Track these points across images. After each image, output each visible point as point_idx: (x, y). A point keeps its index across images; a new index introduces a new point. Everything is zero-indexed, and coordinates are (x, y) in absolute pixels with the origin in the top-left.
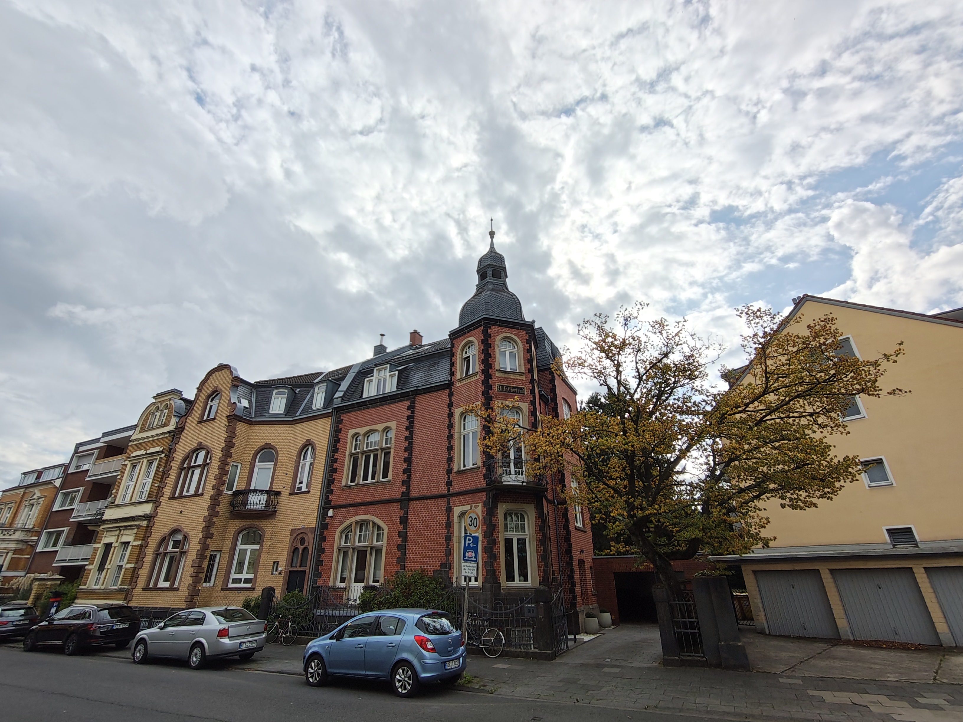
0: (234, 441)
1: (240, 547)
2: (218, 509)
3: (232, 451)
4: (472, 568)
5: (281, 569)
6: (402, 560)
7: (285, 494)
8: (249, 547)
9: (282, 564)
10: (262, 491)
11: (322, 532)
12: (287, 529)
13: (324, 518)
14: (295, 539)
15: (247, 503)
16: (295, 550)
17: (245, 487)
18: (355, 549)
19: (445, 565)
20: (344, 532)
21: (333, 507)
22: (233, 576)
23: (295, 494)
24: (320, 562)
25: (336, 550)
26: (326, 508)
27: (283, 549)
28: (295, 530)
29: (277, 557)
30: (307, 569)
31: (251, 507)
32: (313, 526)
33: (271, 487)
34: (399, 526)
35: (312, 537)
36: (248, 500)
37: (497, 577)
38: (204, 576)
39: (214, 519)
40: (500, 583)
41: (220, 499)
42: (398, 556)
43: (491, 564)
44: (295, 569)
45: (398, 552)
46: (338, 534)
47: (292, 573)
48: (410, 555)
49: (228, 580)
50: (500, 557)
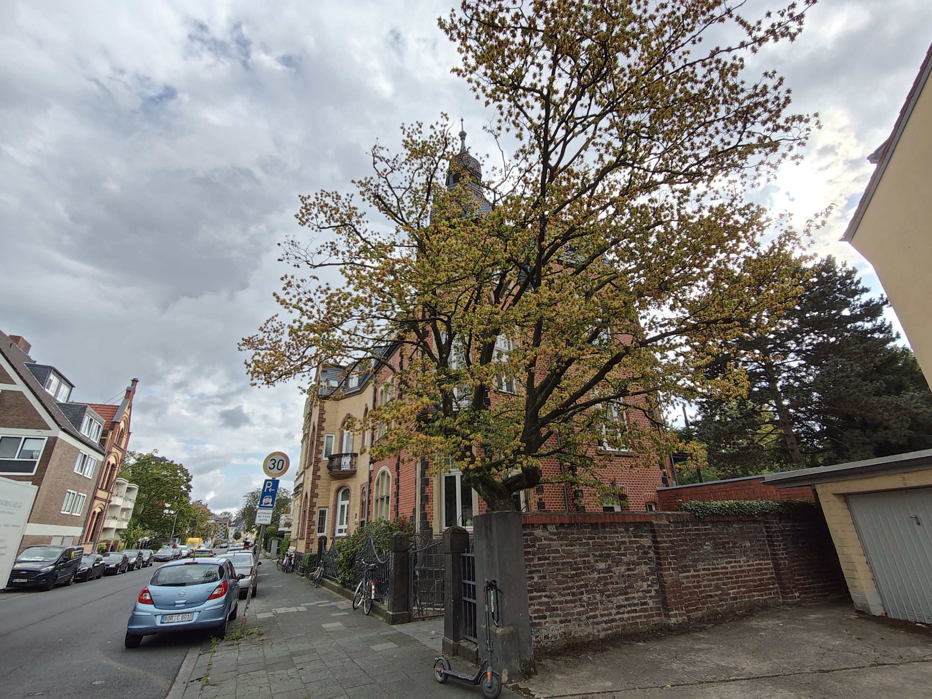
0: (324, 416)
1: (341, 503)
2: (319, 473)
3: (324, 425)
4: (267, 515)
5: (357, 520)
6: (396, 508)
7: (359, 455)
8: (346, 503)
9: (358, 515)
10: (346, 455)
11: (369, 486)
12: (359, 485)
13: (370, 472)
14: (362, 493)
15: (339, 466)
16: (363, 503)
17: (337, 453)
18: (382, 499)
19: (414, 510)
20: (378, 484)
21: (372, 461)
22: (338, 527)
23: (362, 453)
24: (369, 513)
25: (374, 501)
26: (370, 463)
27: (358, 502)
28: (362, 485)
29: (357, 510)
30: (365, 519)
31: (342, 469)
32: (367, 480)
33: (352, 451)
34: (396, 473)
35: (366, 490)
36: (340, 463)
37: (428, 522)
38: (316, 528)
39: (317, 482)
40: (432, 529)
41: (320, 465)
42: (395, 503)
43: (423, 507)
44: (362, 520)
45: (395, 500)
46: (375, 486)
47: (362, 523)
48: (401, 502)
49: (334, 530)
50: (432, 498)
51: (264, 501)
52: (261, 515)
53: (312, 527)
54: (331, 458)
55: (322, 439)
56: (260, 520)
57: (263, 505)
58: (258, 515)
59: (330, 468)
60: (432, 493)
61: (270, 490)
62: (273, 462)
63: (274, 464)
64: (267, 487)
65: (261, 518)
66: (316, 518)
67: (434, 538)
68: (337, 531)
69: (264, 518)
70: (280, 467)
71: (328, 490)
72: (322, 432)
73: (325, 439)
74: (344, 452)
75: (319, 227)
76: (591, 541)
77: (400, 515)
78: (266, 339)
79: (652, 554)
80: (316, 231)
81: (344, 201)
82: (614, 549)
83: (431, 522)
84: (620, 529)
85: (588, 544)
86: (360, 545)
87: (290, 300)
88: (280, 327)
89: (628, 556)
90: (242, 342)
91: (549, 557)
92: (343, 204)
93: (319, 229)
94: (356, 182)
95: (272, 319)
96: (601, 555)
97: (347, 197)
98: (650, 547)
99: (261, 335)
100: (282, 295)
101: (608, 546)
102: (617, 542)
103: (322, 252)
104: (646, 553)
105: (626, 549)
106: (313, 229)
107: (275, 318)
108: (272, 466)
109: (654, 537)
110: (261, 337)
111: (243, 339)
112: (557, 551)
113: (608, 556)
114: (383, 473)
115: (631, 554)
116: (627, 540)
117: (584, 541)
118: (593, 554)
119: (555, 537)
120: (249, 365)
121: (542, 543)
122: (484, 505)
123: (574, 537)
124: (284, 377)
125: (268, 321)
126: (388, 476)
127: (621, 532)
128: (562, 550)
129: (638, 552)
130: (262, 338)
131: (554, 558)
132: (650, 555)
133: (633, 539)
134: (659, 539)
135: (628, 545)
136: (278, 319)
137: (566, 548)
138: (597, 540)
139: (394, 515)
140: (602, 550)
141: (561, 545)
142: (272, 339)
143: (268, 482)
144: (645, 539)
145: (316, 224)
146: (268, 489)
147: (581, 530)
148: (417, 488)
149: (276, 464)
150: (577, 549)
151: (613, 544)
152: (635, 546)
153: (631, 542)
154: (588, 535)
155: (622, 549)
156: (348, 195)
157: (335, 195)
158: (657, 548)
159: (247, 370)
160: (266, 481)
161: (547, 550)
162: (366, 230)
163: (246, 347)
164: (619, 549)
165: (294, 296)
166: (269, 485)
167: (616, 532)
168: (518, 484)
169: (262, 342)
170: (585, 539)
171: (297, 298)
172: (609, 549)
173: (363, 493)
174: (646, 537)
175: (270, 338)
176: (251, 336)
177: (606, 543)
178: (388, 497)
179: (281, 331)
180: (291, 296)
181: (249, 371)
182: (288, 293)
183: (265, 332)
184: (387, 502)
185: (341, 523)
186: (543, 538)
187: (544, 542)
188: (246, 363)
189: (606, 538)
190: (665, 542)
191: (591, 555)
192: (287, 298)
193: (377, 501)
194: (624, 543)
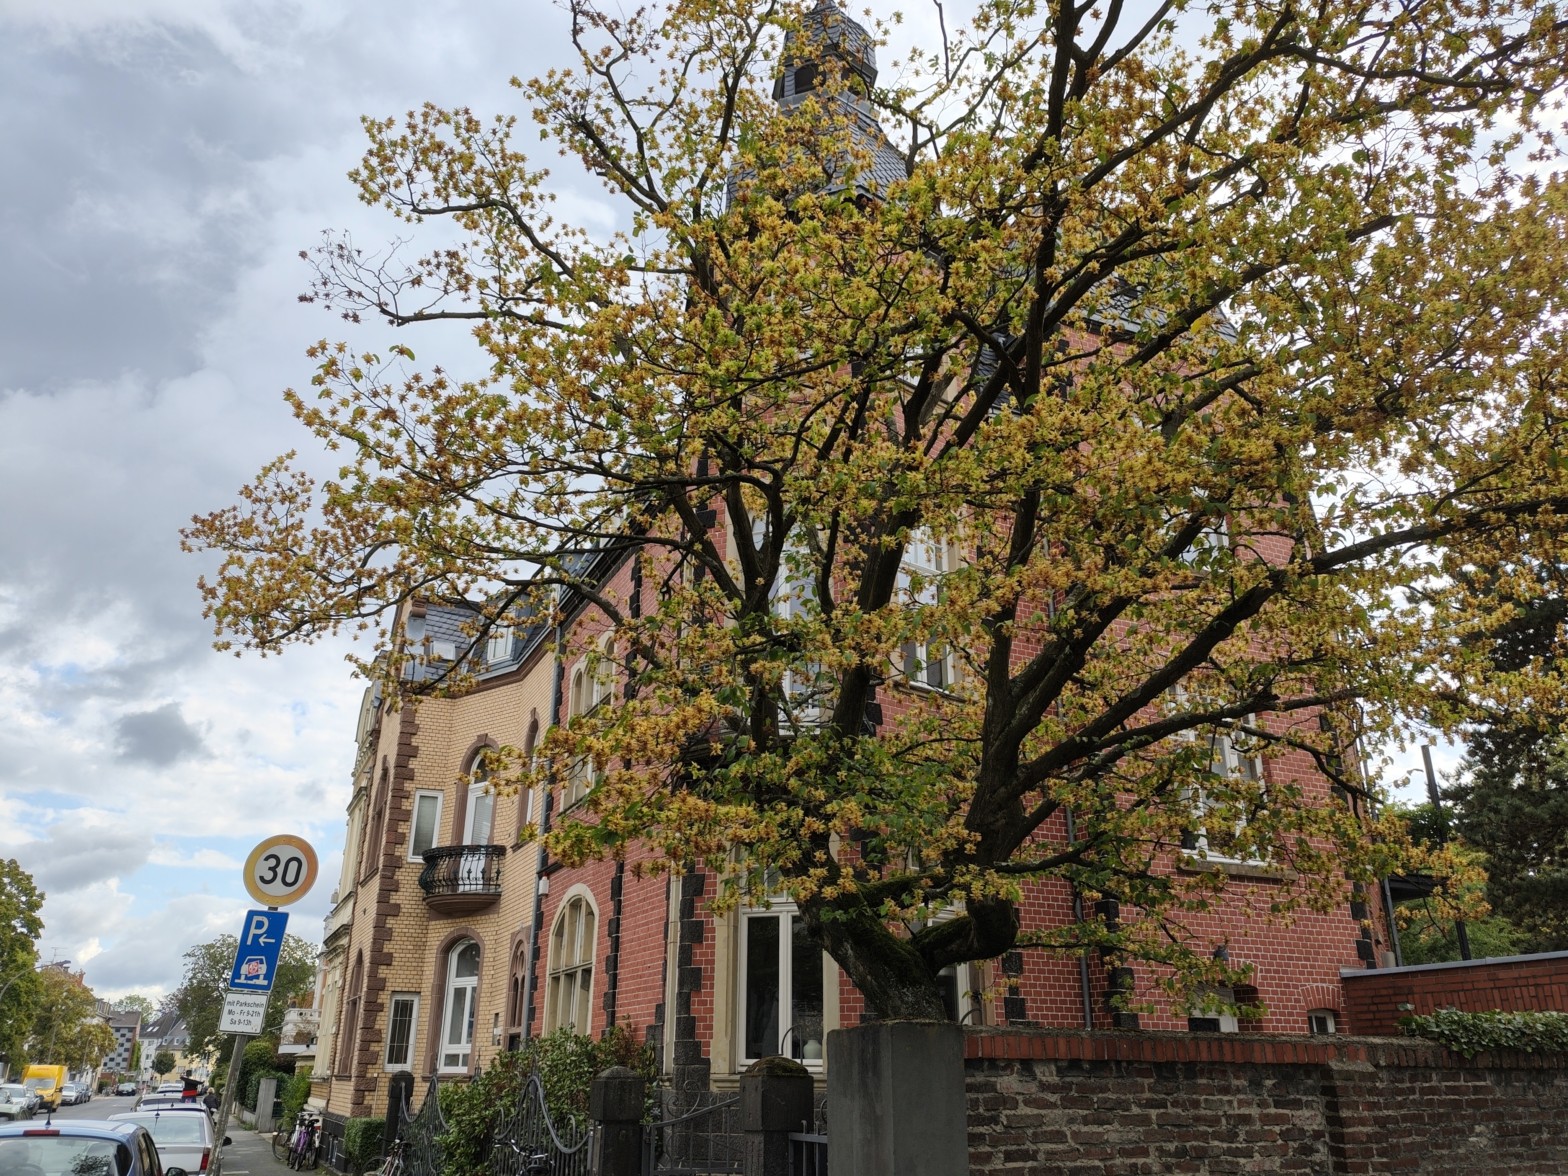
0: (415, 741)
1: (454, 982)
2: (395, 898)
3: (413, 764)
4: (251, 1009)
5: (499, 1031)
6: (610, 1001)
7: (509, 851)
8: (469, 982)
9: (502, 1018)
10: (474, 849)
11: (536, 937)
12: (507, 936)
13: (540, 899)
14: (515, 956)
15: (453, 880)
16: (516, 985)
17: (447, 843)
18: (571, 976)
19: (660, 1009)
20: (559, 933)
21: (547, 870)
22: (446, 1048)
23: (517, 847)
24: (532, 1012)
25: (548, 980)
26: (540, 875)
27: (504, 982)
28: (514, 935)
29: (501, 1003)
30: (522, 1030)
31: (461, 889)
32: (530, 921)
33: (491, 838)
34: (611, 905)
35: (527, 949)
36: (456, 872)
37: (697, 1045)
38: (383, 1049)
39: (391, 922)
40: (708, 1062)
41: (399, 875)
42: (606, 989)
43: (684, 1002)
44: (514, 1030)
45: (605, 978)
46: (551, 939)
47: (513, 1040)
48: (622, 986)
49: (434, 1058)
50: (712, 978)
51: (244, 969)
52: (237, 1009)
53: (374, 1047)
54: (432, 858)
55: (405, 805)
56: (233, 1022)
57: (242, 980)
58: (227, 1008)
59: (426, 884)
60: (712, 962)
61: (262, 940)
62: (272, 863)
63: (273, 869)
64: (253, 931)
65: (236, 1017)
66: (385, 1022)
67: (714, 1088)
68: (442, 1060)
69: (244, 1017)
70: (290, 878)
71: (421, 946)
72: (408, 786)
73: (414, 805)
74: (467, 841)
75: (415, 210)
76: (1153, 1113)
77: (620, 1023)
78: (259, 521)
79: (1322, 1154)
80: (409, 219)
81: (489, 137)
82: (1217, 1136)
83: (708, 1044)
84: (1236, 1082)
85: (1145, 1120)
86: (507, 1101)
87: (334, 412)
88: (298, 489)
89: (1257, 1156)
90: (191, 526)
91: (1036, 1152)
92: (487, 145)
93: (415, 215)
94: (525, 82)
95: (278, 465)
96: (1181, 1153)
97: (496, 125)
98: (1317, 1135)
99: (246, 507)
100: (311, 399)
101: (1202, 1128)
102: (1228, 1117)
103: (425, 278)
104: (1308, 1150)
105: (1252, 1137)
106: (398, 214)
107: (287, 462)
108: (269, 876)
109: (1333, 1106)
110: (244, 514)
111: (196, 519)
112: (1059, 1136)
113: (1201, 1154)
114: (576, 904)
115: (1266, 1153)
116: (1254, 1111)
117: (1136, 1110)
118: (1160, 1150)
119: (1053, 1098)
120: (212, 593)
121: (1019, 1112)
122: (856, 1000)
123: (1106, 1100)
124: (307, 627)
125: (267, 471)
126: (591, 913)
127: (1238, 1091)
128: (1075, 1134)
129: (1286, 1146)
130: (248, 516)
131: (1050, 1155)
132: (1317, 1157)
133: (1273, 1111)
134: (1345, 1113)
135: (1257, 1126)
136: (295, 466)
137: (1084, 1129)
138: (1171, 1110)
139: (604, 1019)
140: (1183, 1138)
141: (1072, 1121)
142: (275, 522)
143: (256, 918)
144: (1306, 1113)
145: (408, 199)
146: (256, 937)
147: (1128, 1081)
148: (670, 947)
149: (280, 870)
150: (1113, 1133)
151: (1214, 1121)
152: (1277, 1129)
153: (1266, 1119)
154: (1147, 1095)
155: (1242, 1137)
156: (499, 119)
157: (462, 119)
158: (1339, 1138)
159: (204, 606)
160: (251, 914)
161: (1030, 1132)
162: (550, 220)
163: (202, 541)
164: (1232, 1136)
165: (345, 403)
166: (260, 925)
167: (1226, 1090)
168: (954, 946)
169: (247, 528)
170: (1140, 1106)
171: (353, 406)
172: (1204, 1136)
173: (517, 958)
174: (1308, 1105)
175: (270, 517)
176: (217, 511)
177: (1198, 1119)
178: (587, 972)
179: (302, 498)
180: (335, 401)
181: (210, 608)
182: (327, 394)
183: (258, 500)
184: (585, 985)
185: (455, 1038)
186: (1020, 1098)
187: (1024, 1110)
188: (202, 586)
189: (1196, 1104)
190: (1362, 1122)
191: (1152, 1150)
192: (324, 407)
193: (556, 979)
194: (1246, 1119)
